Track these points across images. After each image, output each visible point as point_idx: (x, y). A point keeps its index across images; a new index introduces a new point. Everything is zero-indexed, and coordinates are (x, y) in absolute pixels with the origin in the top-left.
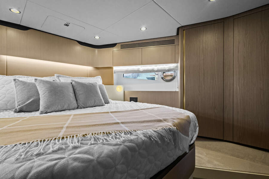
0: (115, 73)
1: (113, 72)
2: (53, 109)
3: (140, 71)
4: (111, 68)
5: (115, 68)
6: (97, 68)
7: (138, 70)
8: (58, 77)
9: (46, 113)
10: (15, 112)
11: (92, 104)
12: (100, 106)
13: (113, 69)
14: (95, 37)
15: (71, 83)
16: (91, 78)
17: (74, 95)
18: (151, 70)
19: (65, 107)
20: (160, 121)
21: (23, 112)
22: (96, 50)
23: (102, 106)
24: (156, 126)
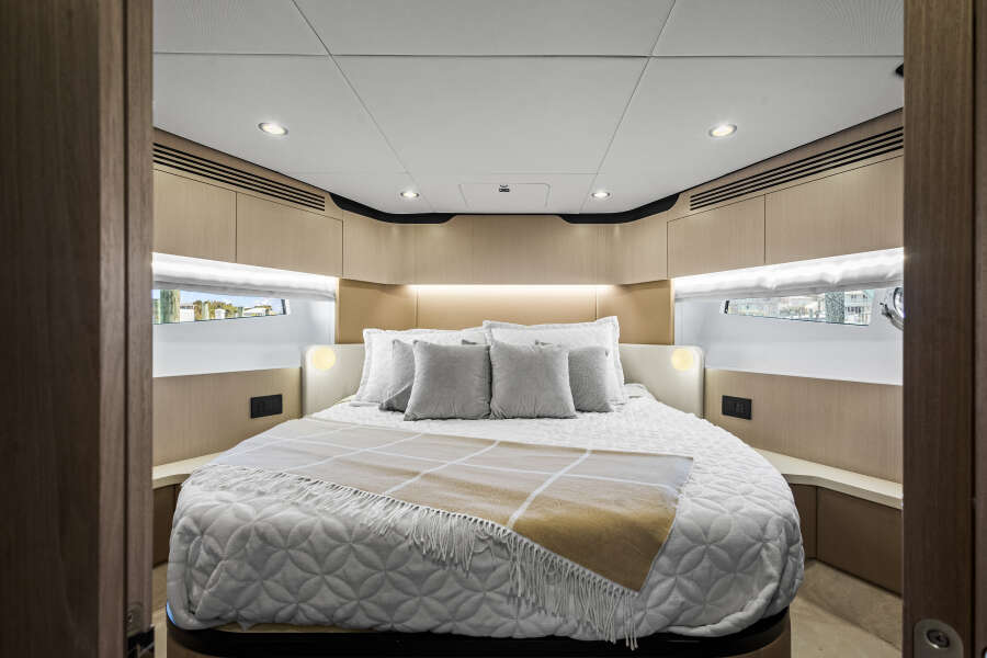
0: (677, 300)
1: (672, 298)
2: (427, 414)
3: (766, 289)
4: (664, 284)
5: (679, 284)
6: (627, 287)
7: (758, 287)
8: (490, 327)
9: (415, 420)
10: (381, 409)
11: (529, 411)
12: (556, 418)
13: (669, 286)
14: (593, 195)
15: (488, 348)
16: (580, 324)
17: (487, 380)
18: (815, 283)
19: (455, 411)
20: (517, 498)
21: (394, 410)
22: (617, 227)
23: (565, 418)
24: (472, 505)
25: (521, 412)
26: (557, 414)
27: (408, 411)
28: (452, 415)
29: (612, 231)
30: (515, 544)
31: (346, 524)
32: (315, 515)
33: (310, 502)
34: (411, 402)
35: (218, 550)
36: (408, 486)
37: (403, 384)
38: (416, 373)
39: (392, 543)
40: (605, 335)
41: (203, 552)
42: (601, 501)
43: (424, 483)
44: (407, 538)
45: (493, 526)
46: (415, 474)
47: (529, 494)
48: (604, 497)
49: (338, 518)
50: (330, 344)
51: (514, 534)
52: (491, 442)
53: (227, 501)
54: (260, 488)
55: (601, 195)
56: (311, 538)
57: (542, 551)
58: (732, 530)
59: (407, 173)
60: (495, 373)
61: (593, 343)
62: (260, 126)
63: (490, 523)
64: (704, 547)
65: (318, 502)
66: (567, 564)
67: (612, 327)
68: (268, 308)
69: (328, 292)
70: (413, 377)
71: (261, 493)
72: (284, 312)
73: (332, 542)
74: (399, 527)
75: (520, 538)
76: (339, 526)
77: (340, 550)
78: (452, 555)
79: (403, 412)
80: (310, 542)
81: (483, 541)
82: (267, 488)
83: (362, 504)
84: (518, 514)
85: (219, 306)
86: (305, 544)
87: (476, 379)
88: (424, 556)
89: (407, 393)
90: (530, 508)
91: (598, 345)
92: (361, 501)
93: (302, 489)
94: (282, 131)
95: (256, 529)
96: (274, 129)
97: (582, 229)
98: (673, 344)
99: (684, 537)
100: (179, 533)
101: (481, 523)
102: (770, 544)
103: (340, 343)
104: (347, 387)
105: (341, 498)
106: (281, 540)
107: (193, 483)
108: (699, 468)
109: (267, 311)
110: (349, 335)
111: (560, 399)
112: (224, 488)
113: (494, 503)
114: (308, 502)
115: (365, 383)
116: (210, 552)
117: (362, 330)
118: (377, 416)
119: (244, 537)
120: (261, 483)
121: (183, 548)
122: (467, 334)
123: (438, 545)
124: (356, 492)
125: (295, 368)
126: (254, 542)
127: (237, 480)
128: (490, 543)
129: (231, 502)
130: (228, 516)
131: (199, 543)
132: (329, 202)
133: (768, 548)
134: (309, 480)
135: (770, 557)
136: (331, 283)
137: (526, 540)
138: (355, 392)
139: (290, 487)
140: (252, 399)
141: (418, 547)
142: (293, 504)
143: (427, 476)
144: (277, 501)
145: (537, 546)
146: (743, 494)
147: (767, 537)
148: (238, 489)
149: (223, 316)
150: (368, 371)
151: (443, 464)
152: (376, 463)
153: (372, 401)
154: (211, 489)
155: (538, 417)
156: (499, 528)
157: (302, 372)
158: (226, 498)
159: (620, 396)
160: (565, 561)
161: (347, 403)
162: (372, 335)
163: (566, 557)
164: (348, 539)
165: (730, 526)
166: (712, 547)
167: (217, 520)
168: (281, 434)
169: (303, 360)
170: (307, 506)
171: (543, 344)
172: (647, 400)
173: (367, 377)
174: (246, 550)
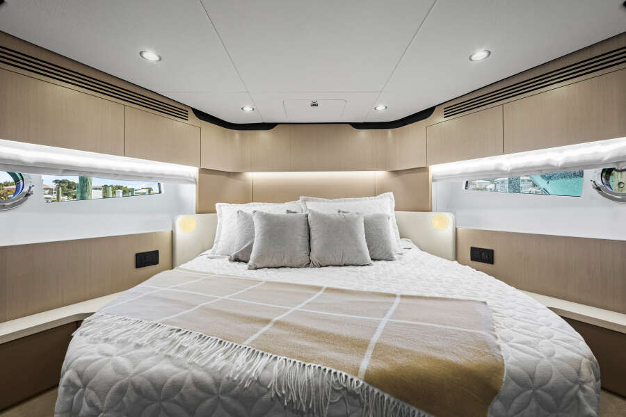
0: (433, 180)
1: (430, 179)
2: (265, 265)
3: (502, 171)
4: (424, 169)
5: (435, 170)
6: (396, 173)
7: (497, 171)
8: (305, 201)
9: (256, 269)
10: (230, 260)
11: (338, 261)
12: (358, 265)
13: (428, 171)
14: (375, 109)
15: (307, 216)
16: (367, 198)
17: (307, 238)
18: (543, 166)
19: (285, 262)
20: (361, 346)
21: (240, 261)
22: (390, 132)
23: (364, 265)
24: (323, 354)
25: (333, 262)
26: (358, 263)
27: (251, 262)
28: (284, 265)
29: (386, 134)
30: (368, 393)
31: (214, 378)
32: (186, 368)
33: (181, 355)
34: (253, 255)
35: (98, 403)
36: (264, 334)
37: (245, 242)
38: (256, 235)
39: (256, 395)
40: (385, 205)
41: (85, 405)
42: (434, 349)
43: (277, 331)
44: (269, 390)
45: (346, 377)
46: (267, 321)
47: (369, 341)
48: (435, 344)
49: (206, 371)
50: (192, 214)
51: (366, 385)
52: (319, 288)
53: (107, 355)
54: (138, 341)
55: (381, 108)
56: (182, 391)
57: (392, 400)
58: (554, 375)
59: (248, 92)
60: (312, 233)
61: (378, 212)
62: (141, 53)
63: (344, 374)
64: (531, 391)
65: (188, 354)
66: (414, 412)
67: (389, 200)
68: (150, 190)
69: (190, 177)
70: (253, 237)
71: (138, 346)
72: (160, 192)
73: (201, 394)
74: (261, 379)
75: (371, 388)
76: (208, 379)
77: (209, 402)
78: (311, 405)
79: (246, 262)
80: (181, 394)
81: (338, 391)
82: (144, 340)
83: (228, 354)
84: (365, 364)
85: (119, 188)
86: (176, 397)
87: (300, 239)
88: (285, 407)
89: (249, 249)
90: (374, 357)
91: (381, 212)
92: (225, 352)
93: (174, 341)
94: (157, 58)
95: (133, 384)
96: (151, 56)
97: (363, 134)
98: (431, 211)
99: (514, 383)
100: (64, 386)
101: (335, 373)
102: (586, 386)
103: (199, 213)
104: (205, 244)
105: (209, 350)
106: (155, 394)
107: (81, 334)
108: (495, 312)
109: (149, 191)
110: (205, 208)
111: (360, 252)
112: (106, 340)
113: (341, 352)
114: (179, 355)
115: (218, 241)
116: (91, 404)
117: (215, 204)
118: (228, 266)
119: (122, 391)
120: (140, 335)
121: (68, 399)
122: (289, 206)
123: (298, 396)
124: (220, 342)
125: (168, 231)
126: (131, 396)
127: (120, 331)
128: (344, 393)
129: (111, 356)
130: (108, 371)
131: (82, 395)
132: (191, 114)
133: (584, 390)
134: (180, 330)
135: (587, 398)
136: (193, 171)
137: (376, 391)
138: (211, 248)
139: (164, 338)
140: (137, 255)
141: (280, 399)
142: (166, 356)
143: (277, 323)
144: (153, 354)
145: (387, 396)
146: (548, 338)
147: (582, 379)
148: (118, 342)
149: (121, 195)
150: (220, 233)
151: (287, 310)
152: (233, 311)
153: (223, 255)
154: (95, 341)
155: (345, 265)
156: (352, 380)
157: (173, 234)
158: (107, 351)
159: (398, 249)
160: (412, 409)
161: (205, 257)
162: (222, 207)
163: (413, 404)
164: (216, 392)
165: (551, 371)
166: (539, 391)
167: (98, 374)
168: (158, 283)
169: (174, 226)
170: (179, 358)
171: (344, 212)
172: (415, 250)
173: (219, 237)
174: (123, 403)
